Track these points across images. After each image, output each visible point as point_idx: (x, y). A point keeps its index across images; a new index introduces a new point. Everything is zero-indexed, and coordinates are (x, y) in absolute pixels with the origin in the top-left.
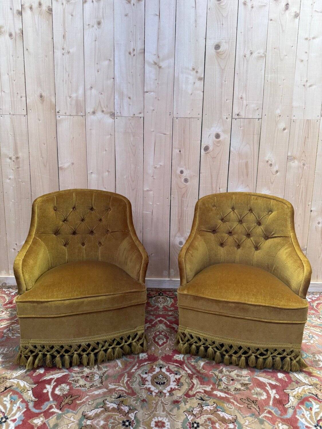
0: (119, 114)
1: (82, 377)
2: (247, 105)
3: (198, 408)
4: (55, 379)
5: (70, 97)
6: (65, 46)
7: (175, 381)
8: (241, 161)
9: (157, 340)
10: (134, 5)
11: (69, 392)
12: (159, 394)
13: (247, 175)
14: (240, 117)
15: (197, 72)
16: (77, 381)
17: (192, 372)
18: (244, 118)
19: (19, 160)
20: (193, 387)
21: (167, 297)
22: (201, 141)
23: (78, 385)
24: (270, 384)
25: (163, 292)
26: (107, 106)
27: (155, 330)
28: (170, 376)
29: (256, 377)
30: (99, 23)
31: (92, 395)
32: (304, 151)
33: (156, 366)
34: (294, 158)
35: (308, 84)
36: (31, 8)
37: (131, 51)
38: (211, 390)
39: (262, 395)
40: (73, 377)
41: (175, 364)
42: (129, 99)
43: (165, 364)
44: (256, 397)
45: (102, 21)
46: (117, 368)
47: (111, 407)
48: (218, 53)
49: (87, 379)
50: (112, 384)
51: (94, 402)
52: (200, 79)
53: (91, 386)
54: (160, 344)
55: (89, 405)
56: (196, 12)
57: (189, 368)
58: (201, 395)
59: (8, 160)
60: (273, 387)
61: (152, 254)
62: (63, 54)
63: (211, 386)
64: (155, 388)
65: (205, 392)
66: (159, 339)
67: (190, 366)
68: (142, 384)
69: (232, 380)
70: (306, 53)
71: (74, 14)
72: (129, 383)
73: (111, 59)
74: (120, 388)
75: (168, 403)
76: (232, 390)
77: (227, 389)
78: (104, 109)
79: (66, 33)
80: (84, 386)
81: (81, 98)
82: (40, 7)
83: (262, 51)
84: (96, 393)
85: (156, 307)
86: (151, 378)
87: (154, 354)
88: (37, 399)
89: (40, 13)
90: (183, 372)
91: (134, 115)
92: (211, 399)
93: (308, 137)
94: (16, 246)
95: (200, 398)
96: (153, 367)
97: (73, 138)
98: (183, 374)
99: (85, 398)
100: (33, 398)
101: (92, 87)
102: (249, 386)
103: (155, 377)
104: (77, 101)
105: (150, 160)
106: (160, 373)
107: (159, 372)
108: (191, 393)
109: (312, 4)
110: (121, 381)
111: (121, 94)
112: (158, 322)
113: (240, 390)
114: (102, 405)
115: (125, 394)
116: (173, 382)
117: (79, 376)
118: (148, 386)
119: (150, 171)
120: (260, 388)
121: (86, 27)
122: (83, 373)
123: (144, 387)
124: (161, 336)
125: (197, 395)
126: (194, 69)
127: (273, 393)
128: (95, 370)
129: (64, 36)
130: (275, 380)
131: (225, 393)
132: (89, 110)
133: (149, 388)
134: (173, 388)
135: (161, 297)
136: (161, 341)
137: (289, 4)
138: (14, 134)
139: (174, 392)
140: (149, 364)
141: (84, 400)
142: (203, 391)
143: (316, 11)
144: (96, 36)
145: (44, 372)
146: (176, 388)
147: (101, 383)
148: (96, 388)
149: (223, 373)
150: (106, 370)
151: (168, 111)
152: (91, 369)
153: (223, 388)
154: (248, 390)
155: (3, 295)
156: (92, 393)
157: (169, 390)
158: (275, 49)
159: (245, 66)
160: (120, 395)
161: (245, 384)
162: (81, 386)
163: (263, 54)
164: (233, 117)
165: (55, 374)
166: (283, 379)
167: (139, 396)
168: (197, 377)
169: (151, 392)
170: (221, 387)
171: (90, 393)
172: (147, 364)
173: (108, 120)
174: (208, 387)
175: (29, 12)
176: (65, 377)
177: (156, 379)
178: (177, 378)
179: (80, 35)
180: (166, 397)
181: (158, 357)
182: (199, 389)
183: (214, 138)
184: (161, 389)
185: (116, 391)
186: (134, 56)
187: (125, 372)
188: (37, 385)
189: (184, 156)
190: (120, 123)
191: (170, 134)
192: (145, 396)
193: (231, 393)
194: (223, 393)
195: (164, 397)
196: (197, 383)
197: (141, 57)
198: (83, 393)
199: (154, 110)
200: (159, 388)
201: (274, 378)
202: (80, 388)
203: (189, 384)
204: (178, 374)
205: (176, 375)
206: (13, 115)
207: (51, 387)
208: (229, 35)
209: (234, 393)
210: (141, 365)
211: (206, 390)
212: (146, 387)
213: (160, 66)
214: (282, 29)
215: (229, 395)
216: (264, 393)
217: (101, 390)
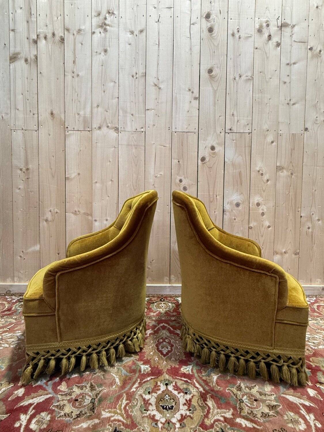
0: (123, 129)
1: (69, 401)
2: (238, 121)
4: (35, 404)
5: (79, 114)
6: (75, 70)
7: (185, 404)
8: (234, 171)
9: (160, 349)
10: (136, 35)
11: (49, 426)
12: (167, 425)
13: (241, 184)
14: (232, 131)
15: (193, 92)
16: (61, 408)
17: (204, 390)
18: (236, 133)
19: (29, 171)
20: (208, 412)
21: (169, 302)
22: (198, 152)
23: (62, 413)
24: (304, 406)
25: (164, 297)
26: (112, 122)
27: (159, 337)
28: (179, 396)
29: (284, 396)
30: (106, 51)
31: (79, 430)
32: (291, 162)
33: (161, 382)
34: (283, 168)
35: (292, 102)
36: (45, 38)
37: (134, 74)
38: (231, 416)
39: (299, 423)
40: (58, 401)
41: (183, 379)
42: (131, 116)
43: (171, 379)
44: (293, 426)
45: (108, 49)
46: (114, 387)
48: (211, 76)
49: (76, 404)
50: (107, 410)
52: (196, 98)
53: (78, 416)
54: (165, 353)
56: (191, 42)
57: (200, 385)
58: (221, 424)
59: (19, 172)
60: (309, 410)
61: (153, 260)
62: (73, 77)
63: (232, 411)
64: (161, 416)
65: (226, 419)
66: (162, 348)
67: (201, 381)
68: (145, 410)
69: (256, 400)
70: (288, 76)
71: (83, 43)
72: (127, 408)
73: (116, 82)
74: (117, 417)
76: (259, 416)
77: (252, 414)
78: (109, 125)
79: (76, 59)
81: (88, 114)
82: (53, 37)
83: (249, 74)
84: (84, 425)
85: (158, 312)
86: (155, 400)
87: (158, 366)
89: (54, 42)
90: (193, 389)
91: (136, 129)
93: (294, 149)
95: (220, 431)
96: (157, 383)
97: (80, 151)
98: (195, 393)
101: (98, 106)
102: (278, 409)
103: (160, 399)
104: (85, 117)
105: (151, 171)
106: (167, 392)
107: (165, 390)
108: (208, 422)
109: (291, 36)
110: (117, 406)
111: (125, 112)
112: (161, 328)
113: (269, 416)
115: (122, 427)
117: (65, 400)
118: (153, 413)
119: (151, 180)
120: (292, 411)
121: (94, 54)
122: (71, 395)
123: (146, 413)
124: (164, 343)
125: (216, 425)
127: (311, 418)
128: (87, 390)
129: (74, 61)
130: (307, 399)
131: (252, 421)
132: (95, 125)
133: (154, 416)
134: (184, 415)
135: (162, 303)
136: (165, 350)
137: (272, 35)
138: (26, 148)
139: (185, 421)
140: (152, 380)
142: (222, 419)
143: (294, 41)
144: (103, 62)
145: (24, 393)
146: (188, 415)
147: (93, 409)
148: (85, 418)
149: (242, 391)
150: (101, 389)
151: (168, 126)
152: (82, 388)
153: (246, 413)
154: (279, 415)
155: (4, 302)
156: (79, 426)
157: (179, 418)
158: (261, 72)
159: (235, 87)
160: (115, 428)
161: (273, 406)
162: (66, 415)
163: (251, 77)
164: (226, 132)
165: (36, 397)
166: (317, 398)
167: (141, 430)
168: (211, 397)
169: (156, 423)
170: (245, 413)
171: (76, 426)
172: (150, 380)
173: (113, 134)
174: (228, 412)
175: (44, 41)
176: (48, 401)
177: (162, 401)
178: (188, 399)
179: (88, 61)
180: (176, 430)
181: (163, 370)
182: (217, 416)
183: (210, 149)
184: (169, 417)
185: (111, 422)
186: (137, 78)
187: (123, 391)
188: (8, 414)
189: (182, 166)
190: (124, 137)
191: (169, 146)
192: (149, 428)
193: (259, 420)
194: (249, 422)
195: (173, 429)
196: (213, 406)
197: (143, 80)
198: (66, 427)
199: (154, 125)
200: (166, 415)
201: (305, 396)
202: (64, 419)
203: (203, 408)
204: (188, 393)
205: (185, 395)
206: (26, 130)
207: (26, 417)
208: (220, 61)
209: (262, 421)
210: (143, 382)
211: (226, 416)
212: (150, 415)
213: (160, 87)
214: (266, 56)
215: (258, 425)
216: (300, 420)
217: (91, 421)
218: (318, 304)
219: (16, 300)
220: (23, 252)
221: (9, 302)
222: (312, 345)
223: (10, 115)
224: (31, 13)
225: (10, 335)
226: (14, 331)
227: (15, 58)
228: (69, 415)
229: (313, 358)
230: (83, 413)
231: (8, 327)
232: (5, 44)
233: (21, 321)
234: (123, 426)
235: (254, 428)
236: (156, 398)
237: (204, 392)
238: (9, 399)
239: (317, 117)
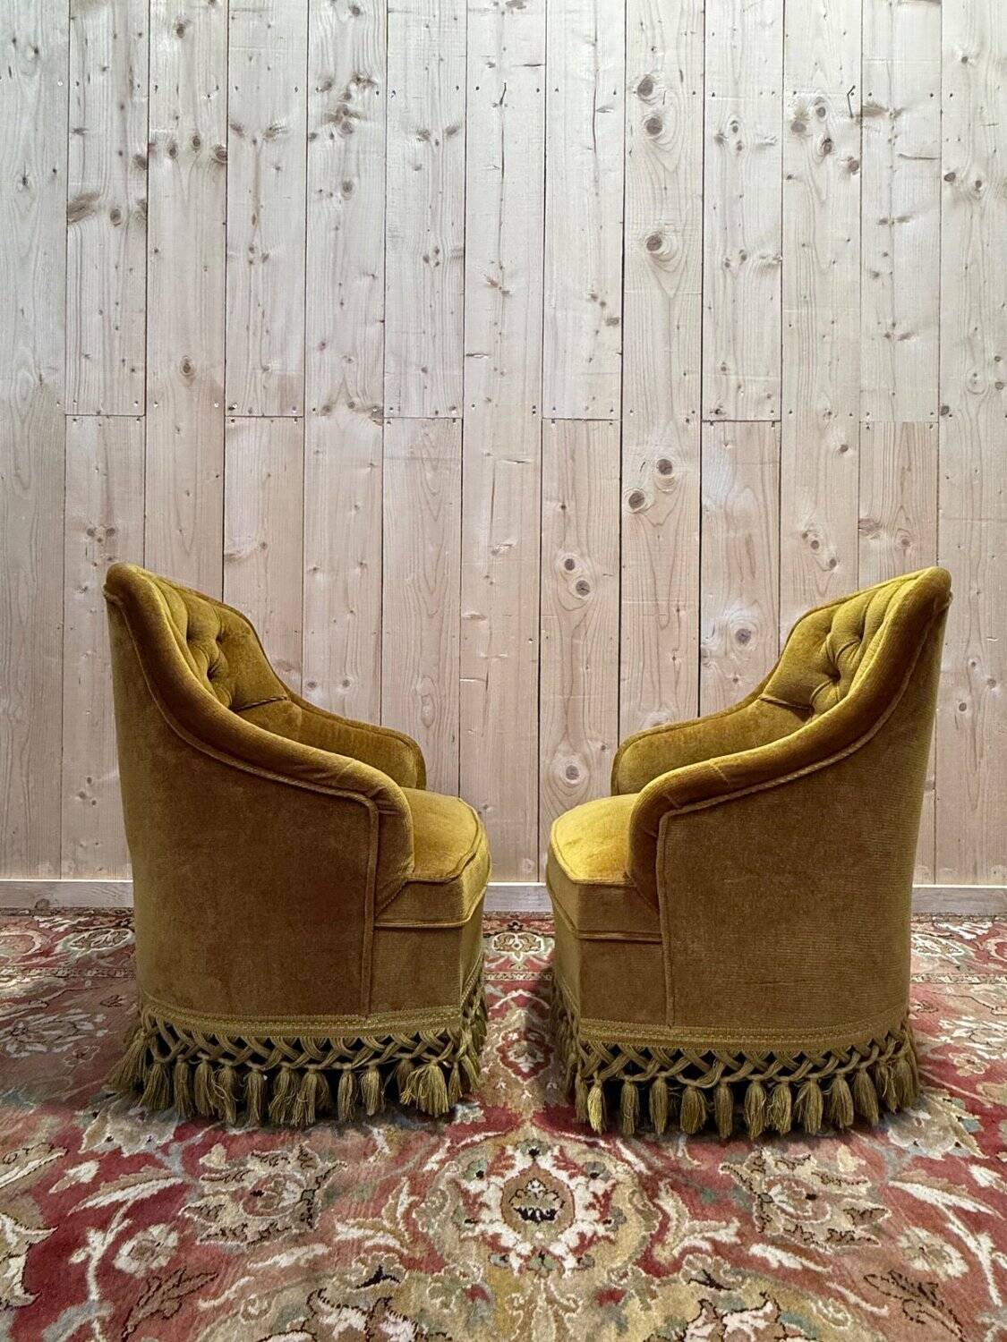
0: (395, 412)
1: (235, 1196)
2: (739, 387)
3: (705, 1324)
4: (129, 1204)
5: (265, 369)
6: (256, 242)
7: (591, 1206)
8: (732, 534)
9: (512, 1059)
10: (437, 143)
11: (174, 1261)
12: (535, 1262)
13: (753, 573)
14: (722, 417)
15: (603, 304)
16: (211, 1213)
17: (650, 1167)
18: (735, 421)
19: (114, 537)
20: (664, 1227)
21: (537, 934)
22: (621, 479)
23: (214, 1228)
24: (961, 1213)
25: (522, 921)
26: (364, 393)
27: (506, 1027)
28: (572, 1184)
29: (898, 1184)
30: (347, 188)
31: (266, 1273)
32: (902, 507)
33: (516, 1148)
34: (878, 526)
35: (899, 332)
36: (173, 152)
37: (431, 254)
38: (735, 1239)
39: (944, 1258)
40: (203, 1196)
41: (584, 1138)
42: (422, 374)
43: (546, 1138)
44: (927, 1268)
45: (355, 181)
46: (371, 1159)
47: (341, 1328)
48: (656, 258)
49: (255, 1202)
50: (352, 1221)
51: (269, 1305)
52: (612, 322)
53: (264, 1236)
54: (526, 1070)
55: (247, 1316)
56: (596, 161)
57: (637, 1155)
58: (703, 1261)
59: (85, 539)
60: (975, 1223)
61: (485, 807)
62: (251, 262)
63: (736, 1224)
64: (519, 1237)
65: (718, 1248)
66: (518, 1055)
67: (639, 1145)
68: (467, 1221)
69: (811, 1197)
70: (886, 255)
71: (283, 165)
72: (414, 1215)
73: (376, 274)
74: (380, 1240)
75: (575, 1302)
76: (821, 1238)
77: (798, 1233)
78: (356, 400)
79: (262, 211)
80: (238, 1233)
81: (294, 368)
82: (196, 150)
83: (770, 251)
84: (284, 1260)
85: (502, 960)
86: (500, 1194)
87: (506, 1104)
88: (32, 1298)
89: (197, 165)
90: (615, 1167)
91: (437, 412)
92: (748, 1281)
93: (909, 469)
94: (87, 785)
95: (702, 1278)
96: (503, 1150)
97: (269, 475)
98: (621, 1177)
99: (233, 1288)
100: (19, 1291)
101: (324, 344)
102: (880, 1220)
103: (514, 1192)
104: (283, 378)
105: (481, 532)
106: (534, 1173)
107: (530, 1169)
108: (662, 1255)
109: (890, 141)
110: (383, 1210)
111: (403, 362)
112: (512, 1003)
113: (853, 1239)
114: (302, 1319)
115: (397, 1266)
116: (587, 1208)
117: (224, 1194)
118: (492, 1230)
119: (481, 564)
120: (925, 1227)
121: (314, 196)
122: (241, 1180)
123: (472, 1230)
125: (690, 1263)
126: (594, 297)
127: (982, 1246)
128: (289, 1167)
129: (254, 218)
130: (969, 1193)
131: (798, 1251)
132: (314, 402)
133: (497, 1236)
135: (516, 935)
136: (527, 1060)
137: (832, 139)
138: (107, 468)
139: (592, 1251)
140: (488, 1142)
141: (229, 1294)
142: (707, 1246)
143: (901, 155)
144: (338, 217)
145: (96, 1175)
146: (600, 1235)
147: (307, 1218)
148: (284, 1240)
149: (767, 1172)
150: (330, 1165)
151: (529, 404)
152: (273, 1162)
153: (782, 1230)
154: (884, 1237)
155: (30, 933)
156: (268, 1263)
157: (575, 1242)
158: (804, 245)
159: (729, 290)
160: (377, 1269)
161: (864, 1213)
162: (227, 1231)
163: (774, 259)
164: (704, 418)
165: (135, 1185)
166: (1001, 1190)
167: (458, 1273)
168: (672, 1188)
169: (503, 1254)
170: (777, 1229)
171: (257, 1263)
172: (481, 1141)
173: (366, 428)
174: (725, 1228)
175: (168, 162)
176: (170, 1196)
177: (519, 1197)
178: (600, 1193)
179: (297, 216)
180: (564, 1276)
181: (521, 1114)
182: (691, 1237)
183: (657, 470)
184: (542, 1240)
185: (365, 1251)
186: (437, 264)
187: (399, 1171)
188: (52, 1230)
189: (573, 519)
190: (398, 437)
191: (535, 462)
192: (482, 1270)
193: (821, 1250)
194: (790, 1254)
195: (555, 1273)
196: (677, 1212)
197: (457, 269)
198: (228, 1263)
199: (490, 400)
200: (533, 1235)
201: (964, 1186)
202: (222, 1242)
203: (646, 1215)
204: (601, 1175)
205: (592, 1181)
206: (108, 417)
207: (104, 1239)
208: (684, 213)
209: (830, 1252)
210: (459, 1146)
211: (718, 1238)
212: (483, 1233)
213: (506, 289)
214: (819, 198)
215: (817, 1263)
216: (949, 1249)
217: (305, 1249)
218: (999, 940)
219: (66, 926)
220: (89, 780)
221: (43, 932)
222: (982, 1050)
223: (62, 372)
224: (131, 82)
225: (51, 1018)
226: (62, 1008)
227: (82, 208)
228: (234, 1234)
229: (985, 1084)
230: (279, 1227)
231: (44, 1000)
232: (54, 171)
233: (84, 982)
234: (400, 1263)
235: (806, 1270)
236: (501, 1189)
237: (649, 1173)
238: (53, 1191)
239: (975, 375)
